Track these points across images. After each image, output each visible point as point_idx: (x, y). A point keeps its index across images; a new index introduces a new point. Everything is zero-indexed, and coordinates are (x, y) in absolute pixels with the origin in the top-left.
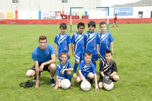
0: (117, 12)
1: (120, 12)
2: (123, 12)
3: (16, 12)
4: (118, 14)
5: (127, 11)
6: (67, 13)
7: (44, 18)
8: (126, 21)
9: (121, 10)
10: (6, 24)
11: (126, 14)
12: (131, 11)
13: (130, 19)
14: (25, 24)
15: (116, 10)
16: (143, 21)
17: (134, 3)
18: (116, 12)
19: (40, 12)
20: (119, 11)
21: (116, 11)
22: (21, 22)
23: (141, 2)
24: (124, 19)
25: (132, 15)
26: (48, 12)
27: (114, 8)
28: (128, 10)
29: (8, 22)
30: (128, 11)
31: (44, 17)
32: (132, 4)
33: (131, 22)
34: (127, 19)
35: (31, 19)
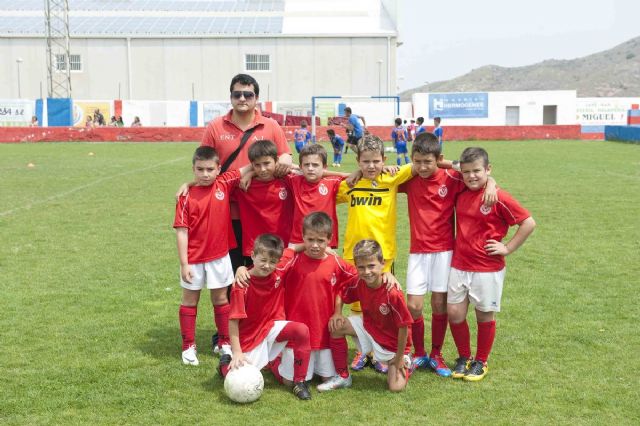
0: (438, 107)
1: (449, 106)
2: (458, 105)
3: (118, 105)
4: (443, 112)
5: (470, 105)
6: (281, 109)
7: (206, 123)
8: (461, 132)
9: (450, 102)
10: (102, 140)
11: (467, 112)
12: (482, 104)
13: (473, 128)
14: (160, 140)
15: (435, 100)
16: (514, 133)
17: (584, 60)
18: (435, 106)
19: (194, 106)
20: (445, 103)
21: (436, 103)
22: (150, 134)
23: (619, 53)
24: (455, 128)
25: (486, 115)
26: (221, 104)
27: (430, 96)
28: (474, 101)
29: (109, 135)
30: (474, 105)
31: (208, 120)
32: (571, 62)
33: (478, 135)
34: (465, 129)
35: (164, 126)
